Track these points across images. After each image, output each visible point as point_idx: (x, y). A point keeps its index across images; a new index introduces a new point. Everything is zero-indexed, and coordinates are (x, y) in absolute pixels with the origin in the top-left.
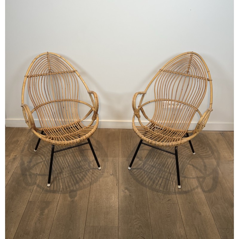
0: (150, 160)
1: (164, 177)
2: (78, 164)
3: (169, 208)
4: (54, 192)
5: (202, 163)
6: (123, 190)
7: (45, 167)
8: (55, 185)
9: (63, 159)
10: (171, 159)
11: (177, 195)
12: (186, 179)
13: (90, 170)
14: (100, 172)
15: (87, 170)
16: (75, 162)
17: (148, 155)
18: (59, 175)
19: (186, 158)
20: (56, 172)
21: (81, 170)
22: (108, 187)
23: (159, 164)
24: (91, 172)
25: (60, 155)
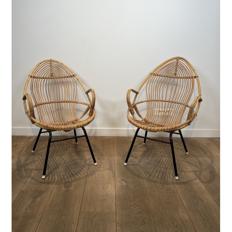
0: (145, 158)
1: (160, 171)
2: (74, 162)
3: (168, 196)
4: (48, 183)
5: (196, 160)
6: (119, 181)
7: (41, 163)
8: (50, 178)
9: (60, 158)
10: (166, 158)
11: (176, 185)
12: (183, 173)
13: (86, 166)
14: (96, 167)
15: (83, 166)
16: (71, 160)
17: (142, 154)
18: (55, 170)
19: (180, 157)
20: (52, 168)
21: (76, 166)
22: (104, 179)
23: (154, 161)
24: (87, 167)
25: (57, 155)
